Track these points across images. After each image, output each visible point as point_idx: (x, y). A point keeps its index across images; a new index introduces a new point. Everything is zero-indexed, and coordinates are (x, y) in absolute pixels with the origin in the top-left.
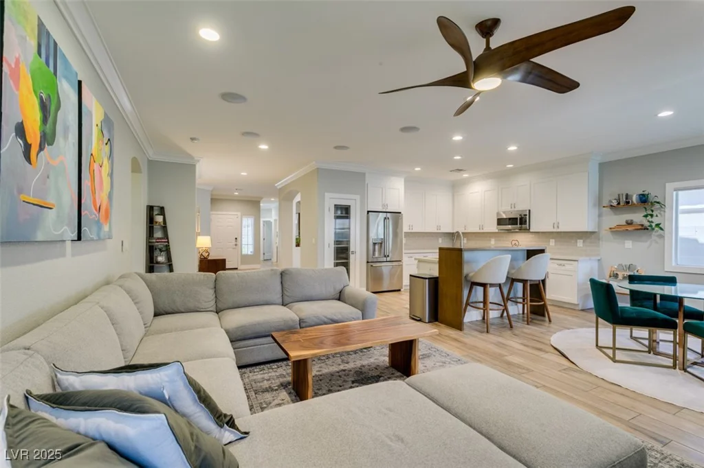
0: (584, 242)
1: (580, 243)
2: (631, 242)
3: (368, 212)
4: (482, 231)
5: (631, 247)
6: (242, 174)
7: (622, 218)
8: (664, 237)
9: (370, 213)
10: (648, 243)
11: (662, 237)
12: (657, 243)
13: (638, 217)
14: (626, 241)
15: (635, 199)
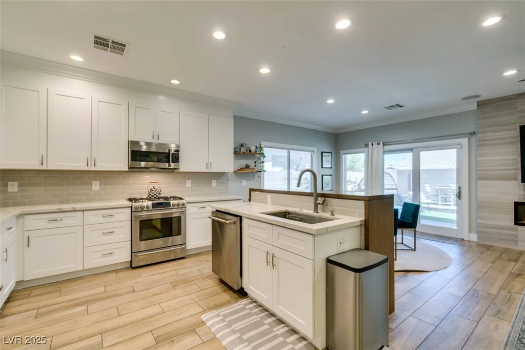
0: (217, 182)
1: (214, 183)
2: (245, 181)
4: (93, 169)
5: (245, 185)
7: (243, 163)
8: (260, 177)
10: (253, 182)
11: (259, 177)
12: (257, 181)
13: (251, 163)
14: (243, 181)
15: (253, 149)
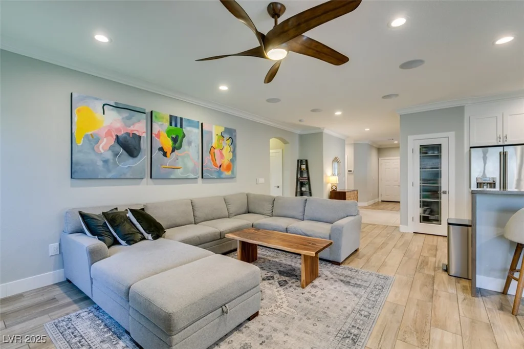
3: (471, 148)
6: (366, 130)
9: (472, 149)
